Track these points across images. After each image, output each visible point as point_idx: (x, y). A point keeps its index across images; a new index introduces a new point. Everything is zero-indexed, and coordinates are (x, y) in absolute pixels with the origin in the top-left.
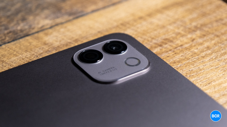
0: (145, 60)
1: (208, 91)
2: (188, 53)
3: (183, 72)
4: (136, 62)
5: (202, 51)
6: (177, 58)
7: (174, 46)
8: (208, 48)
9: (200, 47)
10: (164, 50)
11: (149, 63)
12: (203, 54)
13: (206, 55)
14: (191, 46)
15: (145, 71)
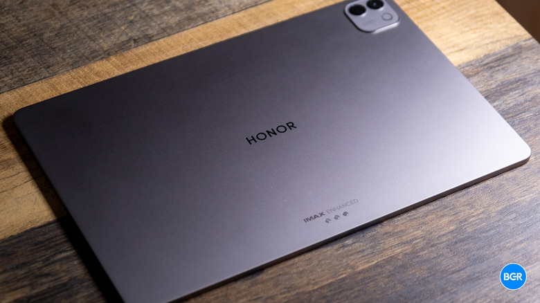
0: (396, 16)
1: (438, 43)
2: (428, 11)
3: (421, 27)
4: (389, 17)
5: (439, 10)
6: (420, 14)
7: (419, 4)
8: (443, 8)
9: (438, 7)
10: (411, 6)
11: (399, 18)
12: (439, 13)
13: (441, 14)
14: (431, 6)
15: (395, 25)
